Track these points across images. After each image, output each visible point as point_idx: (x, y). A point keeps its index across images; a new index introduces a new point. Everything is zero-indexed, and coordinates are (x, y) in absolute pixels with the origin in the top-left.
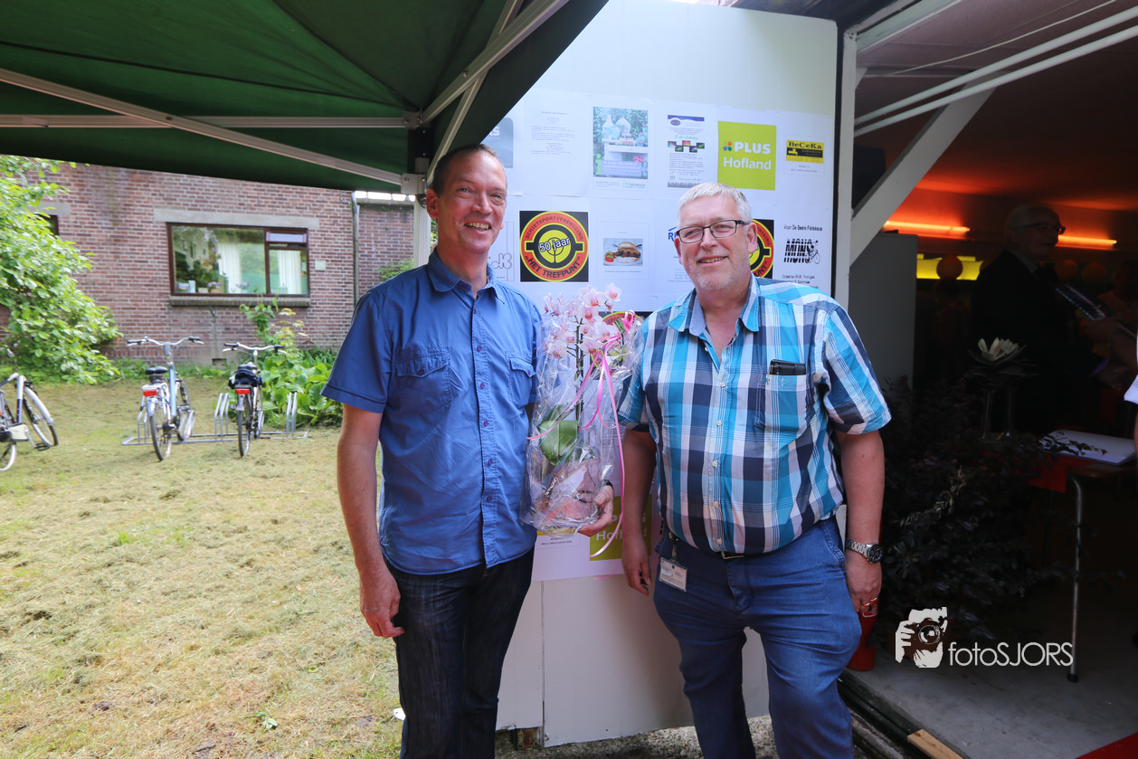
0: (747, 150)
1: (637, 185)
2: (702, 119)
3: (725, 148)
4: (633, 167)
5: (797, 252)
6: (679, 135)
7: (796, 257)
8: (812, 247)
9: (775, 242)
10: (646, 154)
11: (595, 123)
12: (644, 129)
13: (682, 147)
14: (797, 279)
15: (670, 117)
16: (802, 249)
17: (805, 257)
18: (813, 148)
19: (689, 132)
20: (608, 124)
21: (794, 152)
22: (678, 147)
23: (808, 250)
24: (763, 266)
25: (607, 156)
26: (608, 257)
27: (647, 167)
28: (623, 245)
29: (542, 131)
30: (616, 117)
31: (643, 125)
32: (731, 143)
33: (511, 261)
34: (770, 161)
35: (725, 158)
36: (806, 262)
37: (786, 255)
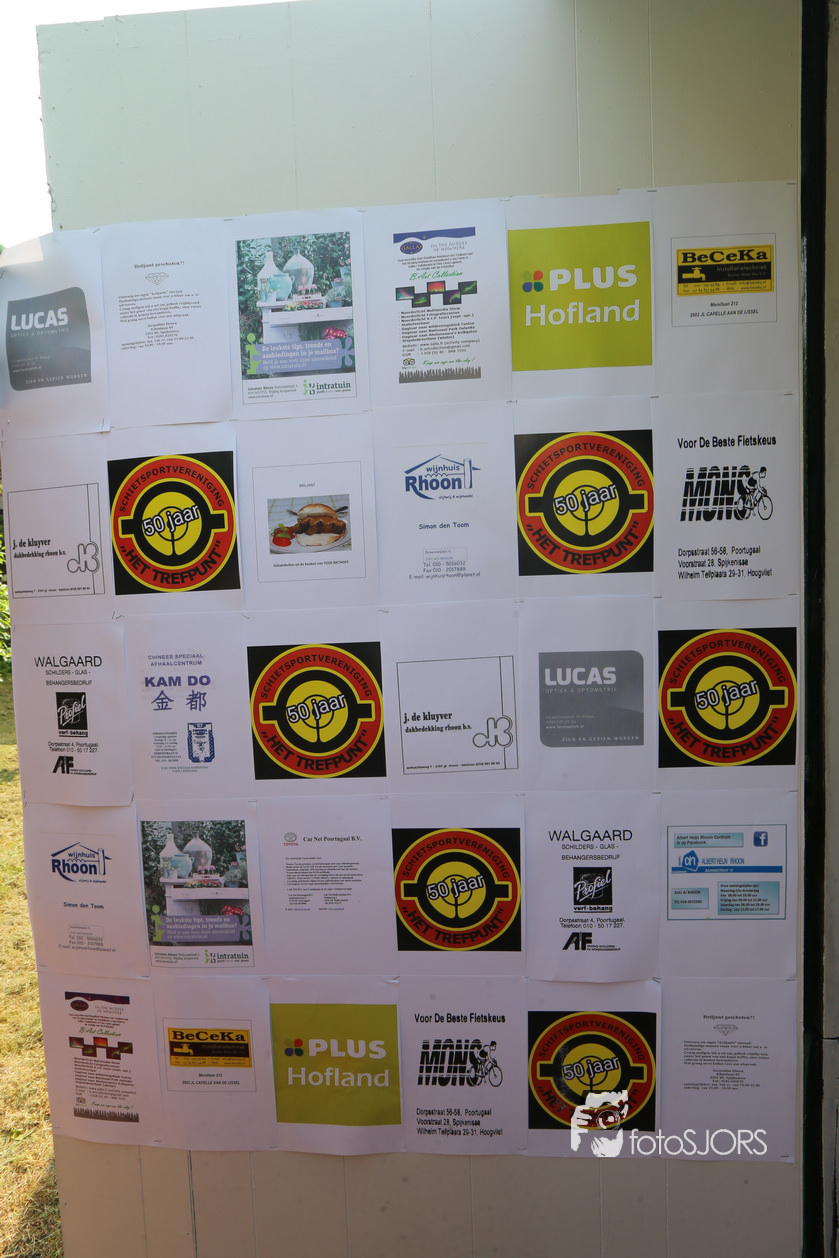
0: (580, 284)
1: (334, 386)
2: (470, 232)
3: (527, 287)
4: (325, 350)
5: (712, 497)
6: (421, 272)
7: (710, 507)
8: (752, 482)
9: (657, 480)
10: (349, 322)
11: (242, 272)
12: (343, 271)
13: (427, 296)
14: (716, 558)
15: (398, 238)
16: (725, 489)
17: (733, 506)
18: (746, 260)
19: (442, 262)
20: (269, 270)
21: (697, 274)
22: (417, 297)
23: (742, 490)
24: (629, 532)
25: (269, 336)
26: (279, 535)
27: (352, 347)
28: (308, 511)
29: (139, 304)
30: (282, 254)
31: (340, 262)
32: (538, 275)
33: (99, 557)
34: (637, 302)
35: (528, 308)
36: (738, 518)
37: (685, 505)
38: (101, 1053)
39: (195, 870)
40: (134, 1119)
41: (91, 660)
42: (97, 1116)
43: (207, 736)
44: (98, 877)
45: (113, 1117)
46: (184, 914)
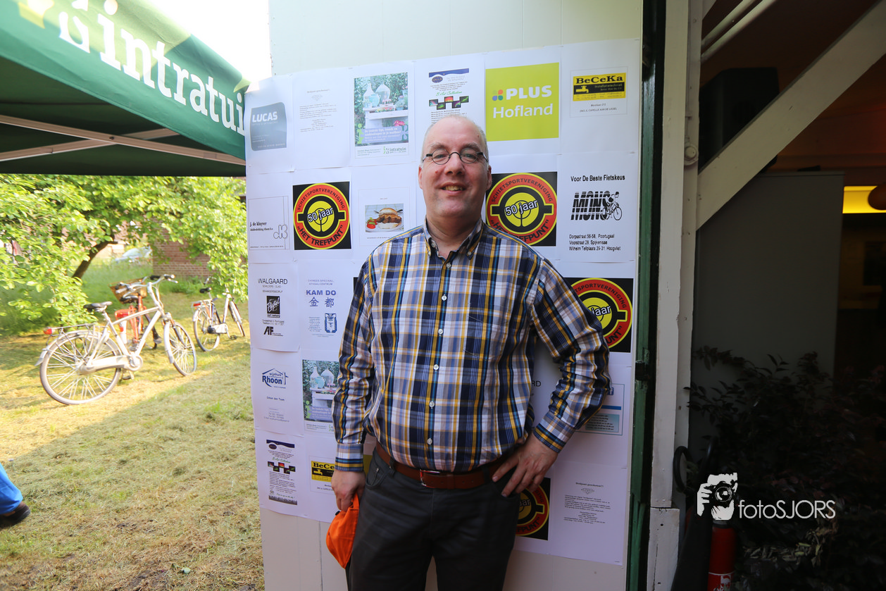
0: (522, 96)
1: (399, 149)
2: (466, 71)
3: (495, 98)
4: (395, 131)
5: (588, 207)
6: (441, 92)
7: (587, 213)
9: (558, 198)
10: (406, 118)
11: (356, 93)
12: (404, 92)
13: (444, 103)
14: (590, 240)
15: (431, 75)
16: (596, 203)
17: (600, 213)
18: (611, 82)
19: (452, 87)
20: (369, 92)
21: (584, 89)
23: (605, 204)
24: (544, 225)
25: (368, 125)
26: (370, 223)
27: (407, 130)
28: (384, 211)
29: (309, 110)
30: (375, 84)
31: (403, 87)
32: (501, 92)
33: (288, 231)
34: (551, 105)
35: (495, 109)
36: (602, 219)
37: (573, 211)
38: (282, 470)
39: (326, 385)
40: (295, 503)
41: (283, 281)
42: (279, 500)
43: (334, 320)
44: (283, 385)
45: (286, 501)
46: (320, 406)
